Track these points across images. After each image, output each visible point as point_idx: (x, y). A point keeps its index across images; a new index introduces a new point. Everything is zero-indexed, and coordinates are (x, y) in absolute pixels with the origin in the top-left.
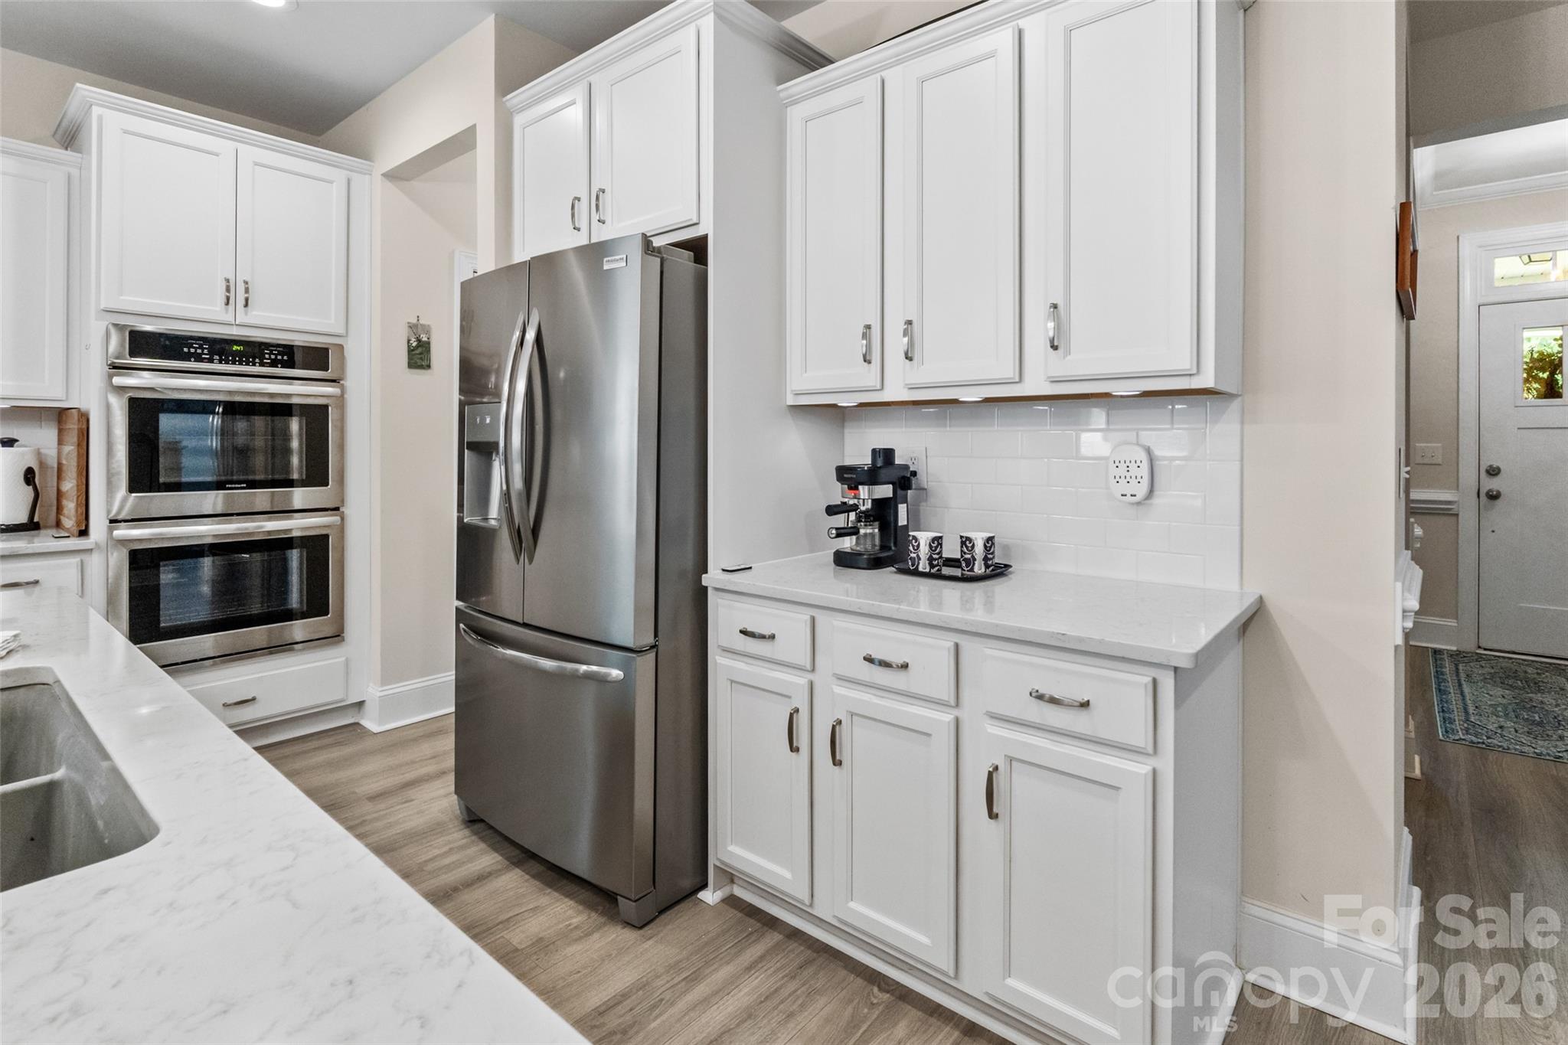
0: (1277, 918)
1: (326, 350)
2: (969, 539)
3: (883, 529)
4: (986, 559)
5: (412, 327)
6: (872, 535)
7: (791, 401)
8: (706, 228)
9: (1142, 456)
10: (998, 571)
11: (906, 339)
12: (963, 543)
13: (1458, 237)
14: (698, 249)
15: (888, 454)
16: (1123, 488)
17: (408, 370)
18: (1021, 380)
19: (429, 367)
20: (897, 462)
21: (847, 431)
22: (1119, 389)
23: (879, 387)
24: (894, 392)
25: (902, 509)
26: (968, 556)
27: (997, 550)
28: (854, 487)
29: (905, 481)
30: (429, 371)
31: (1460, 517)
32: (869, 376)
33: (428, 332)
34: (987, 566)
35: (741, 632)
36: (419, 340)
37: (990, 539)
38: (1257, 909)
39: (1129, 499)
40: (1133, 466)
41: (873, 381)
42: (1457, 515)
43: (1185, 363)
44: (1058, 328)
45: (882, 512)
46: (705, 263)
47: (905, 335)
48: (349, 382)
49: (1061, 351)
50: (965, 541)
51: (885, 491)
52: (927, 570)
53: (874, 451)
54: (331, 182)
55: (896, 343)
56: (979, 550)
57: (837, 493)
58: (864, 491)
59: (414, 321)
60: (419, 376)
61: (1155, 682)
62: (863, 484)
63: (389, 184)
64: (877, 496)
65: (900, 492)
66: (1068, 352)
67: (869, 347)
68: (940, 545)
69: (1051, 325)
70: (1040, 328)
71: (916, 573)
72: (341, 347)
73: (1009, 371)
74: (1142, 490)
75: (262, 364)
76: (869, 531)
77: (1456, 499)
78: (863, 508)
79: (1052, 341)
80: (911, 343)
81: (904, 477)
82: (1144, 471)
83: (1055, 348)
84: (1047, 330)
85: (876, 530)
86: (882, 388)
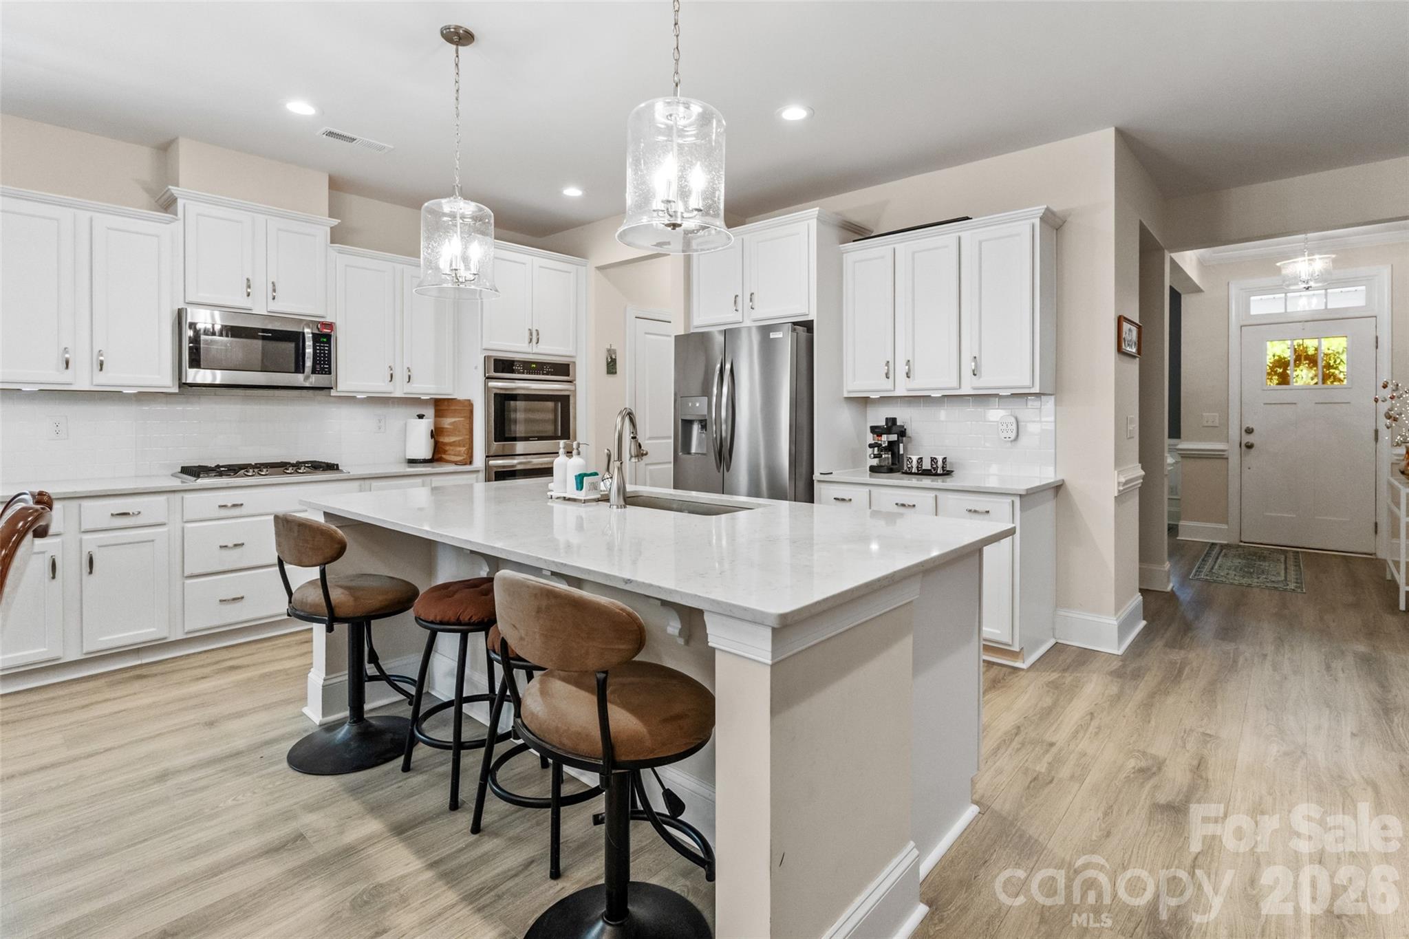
0: (1070, 615)
1: (569, 365)
2: (935, 458)
3: (893, 455)
4: (943, 467)
5: (609, 351)
6: (888, 458)
7: (846, 395)
8: (813, 316)
9: (1013, 420)
10: (947, 473)
11: (907, 367)
12: (932, 460)
13: (1228, 283)
14: (808, 326)
15: (894, 420)
16: (1005, 434)
17: (606, 375)
18: (960, 387)
19: (616, 373)
20: (898, 424)
21: (868, 409)
22: (1002, 393)
23: (893, 389)
24: (900, 392)
25: (901, 445)
26: (935, 466)
27: (947, 463)
28: (880, 435)
29: (902, 433)
30: (615, 375)
31: (1230, 460)
32: (888, 384)
33: (615, 353)
34: (943, 471)
35: (835, 499)
36: (611, 358)
37: (945, 458)
38: (1062, 612)
39: (1007, 439)
40: (1009, 425)
41: (890, 386)
42: (1227, 458)
43: (1027, 382)
44: (976, 366)
45: (892, 447)
46: (812, 332)
47: (906, 365)
48: (578, 382)
49: (977, 376)
50: (933, 460)
51: (894, 437)
52: (916, 471)
53: (887, 419)
54: (570, 272)
55: (901, 369)
56: (940, 463)
57: (870, 438)
58: (884, 438)
59: (609, 347)
60: (611, 378)
61: (1013, 502)
62: (884, 434)
63: (598, 272)
64: (890, 440)
65: (900, 438)
66: (980, 377)
67: (888, 370)
68: (922, 461)
69: (973, 364)
70: (968, 365)
71: (911, 473)
72: (574, 363)
73: (955, 384)
74: (1013, 436)
75: (543, 374)
76: (886, 456)
77: (1226, 448)
78: (883, 445)
79: (974, 371)
80: (909, 369)
81: (902, 431)
82: (1014, 427)
83: (975, 375)
84: (971, 365)
85: (890, 456)
86: (894, 390)
